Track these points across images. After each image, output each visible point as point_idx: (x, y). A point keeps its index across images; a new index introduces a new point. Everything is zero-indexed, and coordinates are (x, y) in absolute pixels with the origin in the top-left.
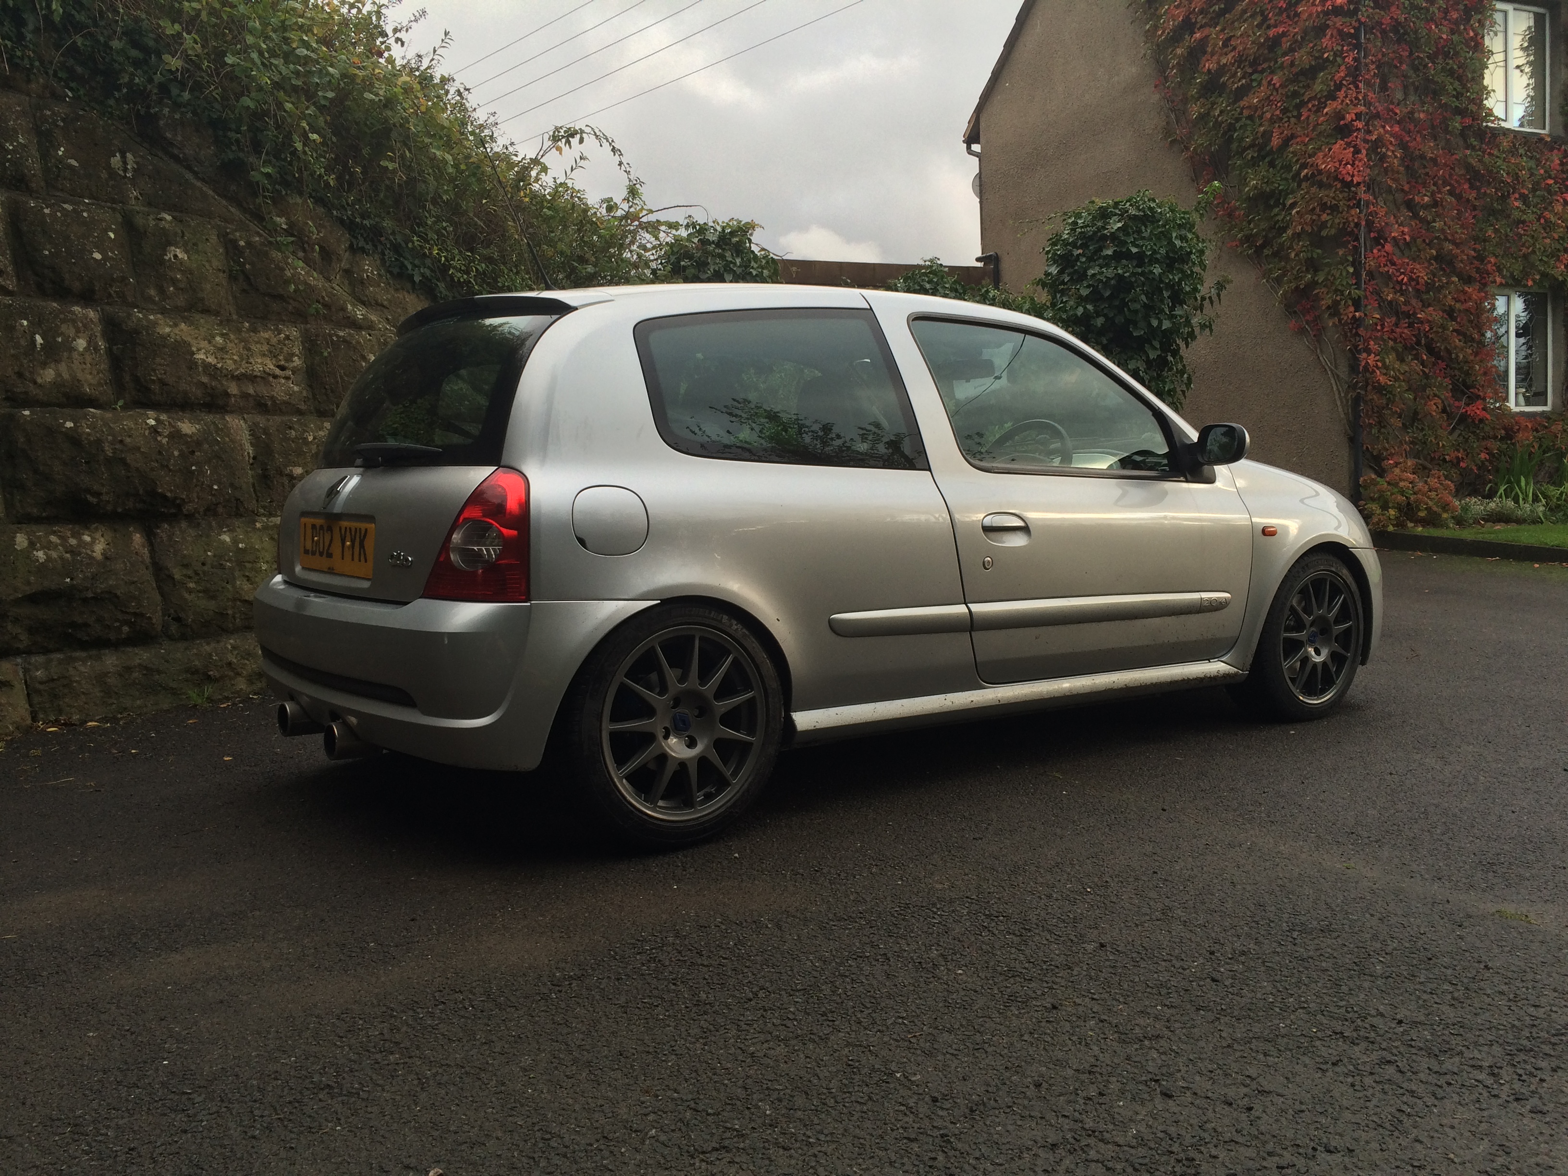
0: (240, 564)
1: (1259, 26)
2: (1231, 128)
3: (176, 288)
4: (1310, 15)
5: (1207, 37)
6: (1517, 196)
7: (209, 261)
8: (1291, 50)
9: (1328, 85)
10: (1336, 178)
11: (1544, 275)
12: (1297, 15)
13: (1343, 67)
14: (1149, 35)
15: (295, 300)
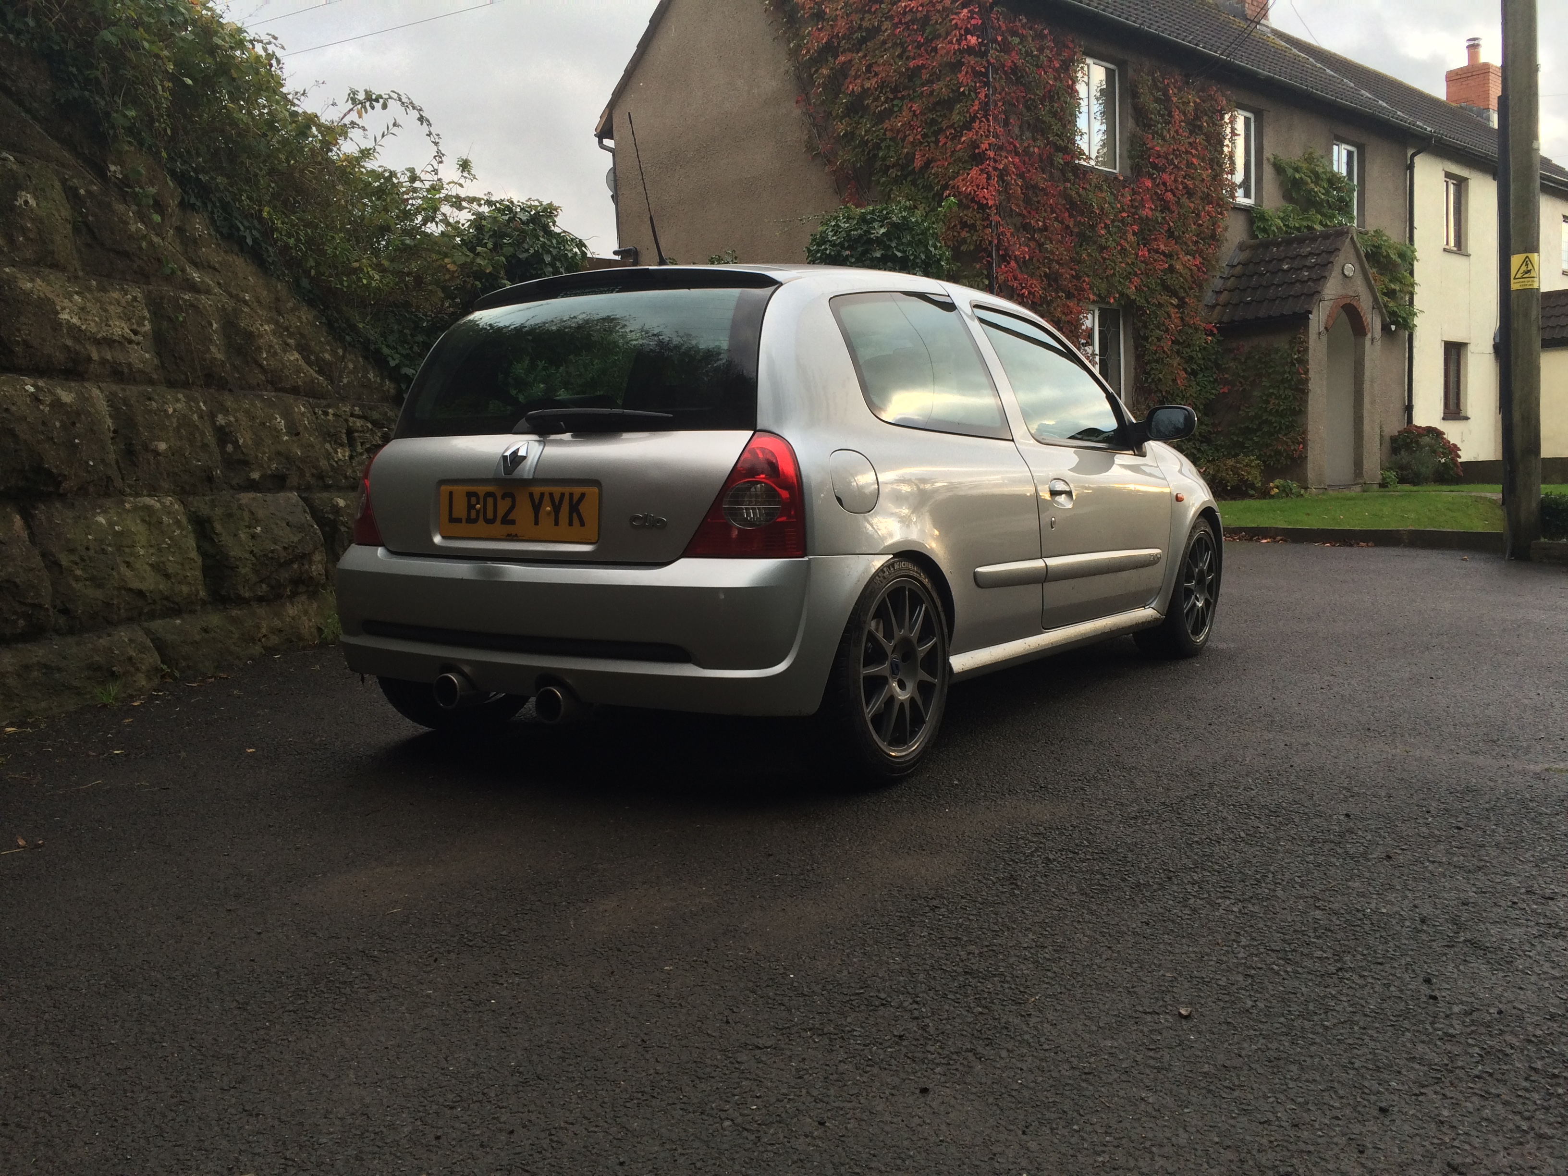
0: (119, 549)
1: (900, 56)
2: (878, 147)
3: (27, 239)
4: (948, 52)
5: (850, 61)
6: (1103, 225)
7: (58, 210)
8: (930, 82)
9: (965, 117)
10: (973, 200)
11: (1122, 294)
12: (935, 50)
13: (977, 102)
14: (794, 53)
15: (140, 258)
